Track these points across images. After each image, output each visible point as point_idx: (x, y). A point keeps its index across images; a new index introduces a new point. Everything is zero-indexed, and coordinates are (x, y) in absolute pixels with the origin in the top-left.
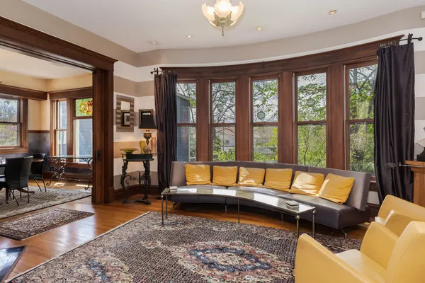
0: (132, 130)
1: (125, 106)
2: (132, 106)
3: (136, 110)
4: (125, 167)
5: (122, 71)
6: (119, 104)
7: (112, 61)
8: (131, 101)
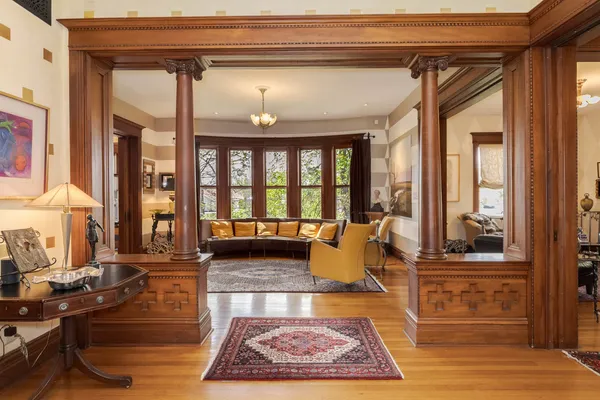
0: (153, 192)
1: (149, 169)
2: (153, 169)
3: (157, 173)
4: (155, 226)
5: (149, 137)
6: (145, 167)
7: (140, 128)
8: (153, 165)
